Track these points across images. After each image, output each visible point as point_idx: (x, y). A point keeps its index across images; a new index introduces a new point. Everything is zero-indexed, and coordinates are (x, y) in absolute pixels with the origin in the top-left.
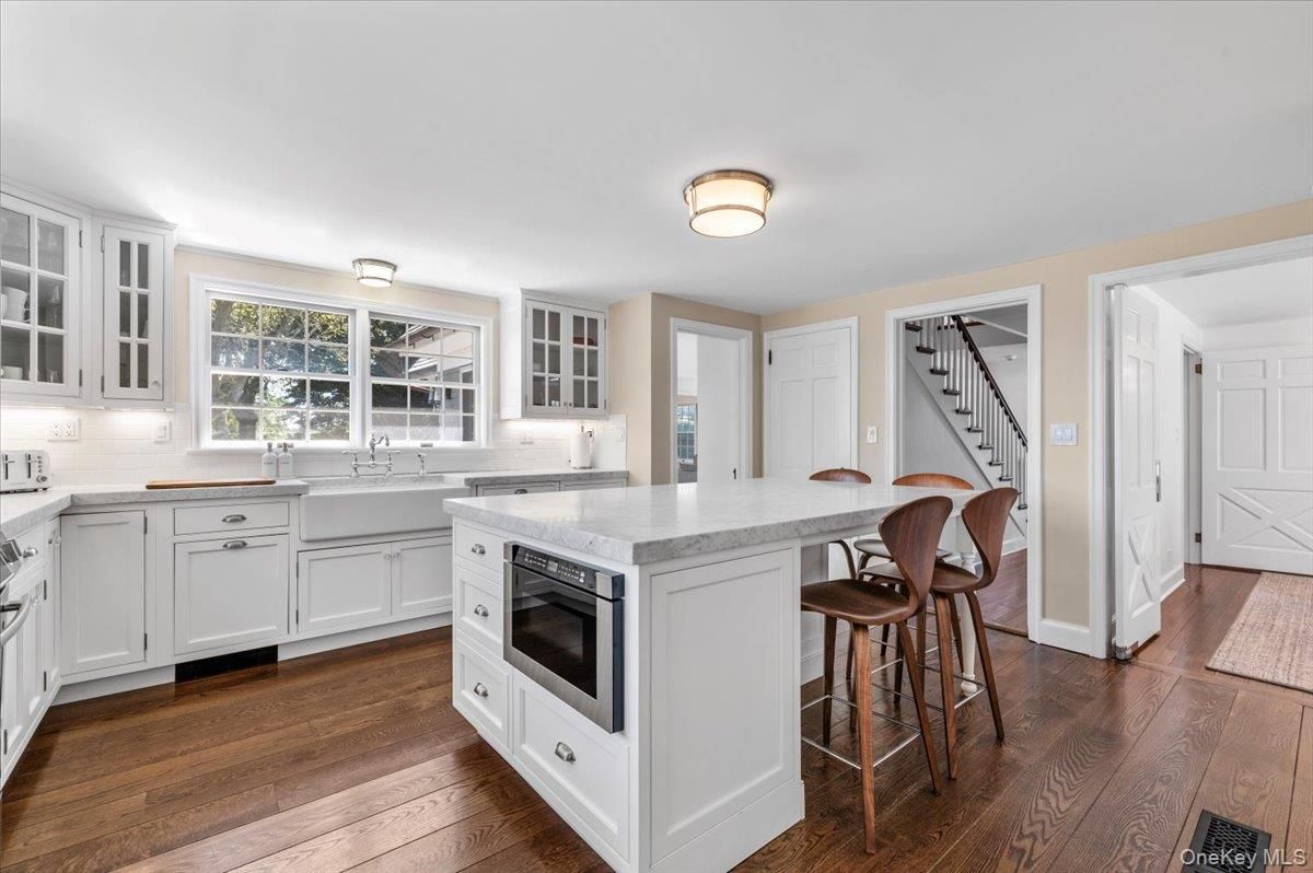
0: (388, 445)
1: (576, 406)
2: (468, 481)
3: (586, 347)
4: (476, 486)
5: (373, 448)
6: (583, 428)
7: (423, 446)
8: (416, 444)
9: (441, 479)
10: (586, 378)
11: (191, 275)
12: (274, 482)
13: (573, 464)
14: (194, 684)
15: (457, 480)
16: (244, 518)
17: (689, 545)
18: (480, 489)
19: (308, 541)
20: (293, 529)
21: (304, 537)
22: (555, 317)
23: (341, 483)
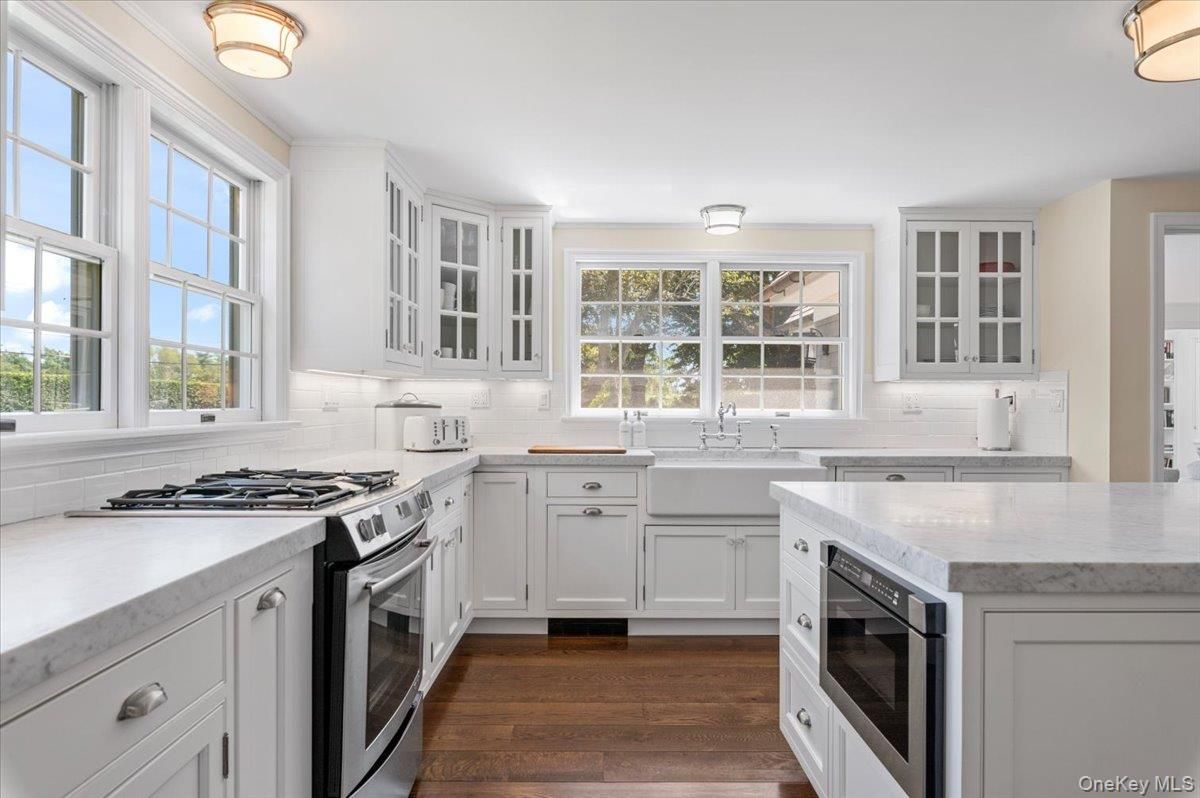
0: (734, 414)
1: (983, 359)
2: (823, 460)
3: (1000, 275)
4: (834, 469)
5: (721, 418)
6: (997, 391)
7: (778, 415)
8: (770, 413)
9: (795, 456)
10: (1000, 320)
11: (566, 250)
12: (624, 452)
13: (981, 444)
14: (561, 640)
15: (811, 459)
16: (599, 486)
17: (1054, 577)
18: (840, 472)
19: (654, 516)
20: (640, 501)
21: (650, 511)
22: (951, 240)
23: (688, 455)
